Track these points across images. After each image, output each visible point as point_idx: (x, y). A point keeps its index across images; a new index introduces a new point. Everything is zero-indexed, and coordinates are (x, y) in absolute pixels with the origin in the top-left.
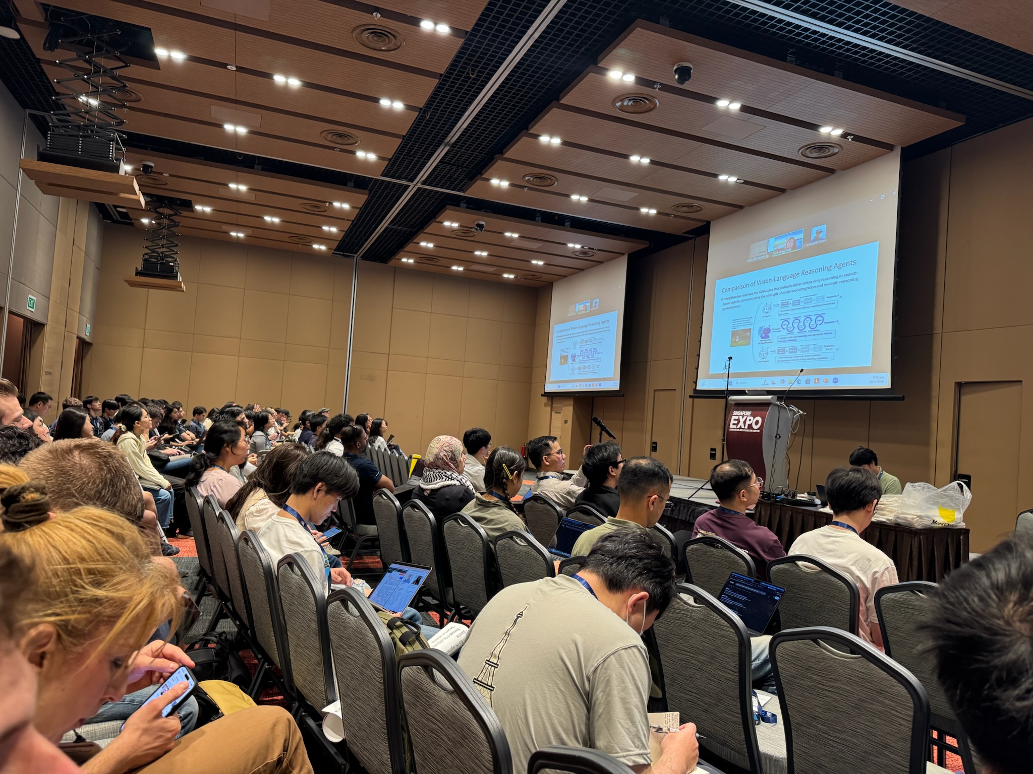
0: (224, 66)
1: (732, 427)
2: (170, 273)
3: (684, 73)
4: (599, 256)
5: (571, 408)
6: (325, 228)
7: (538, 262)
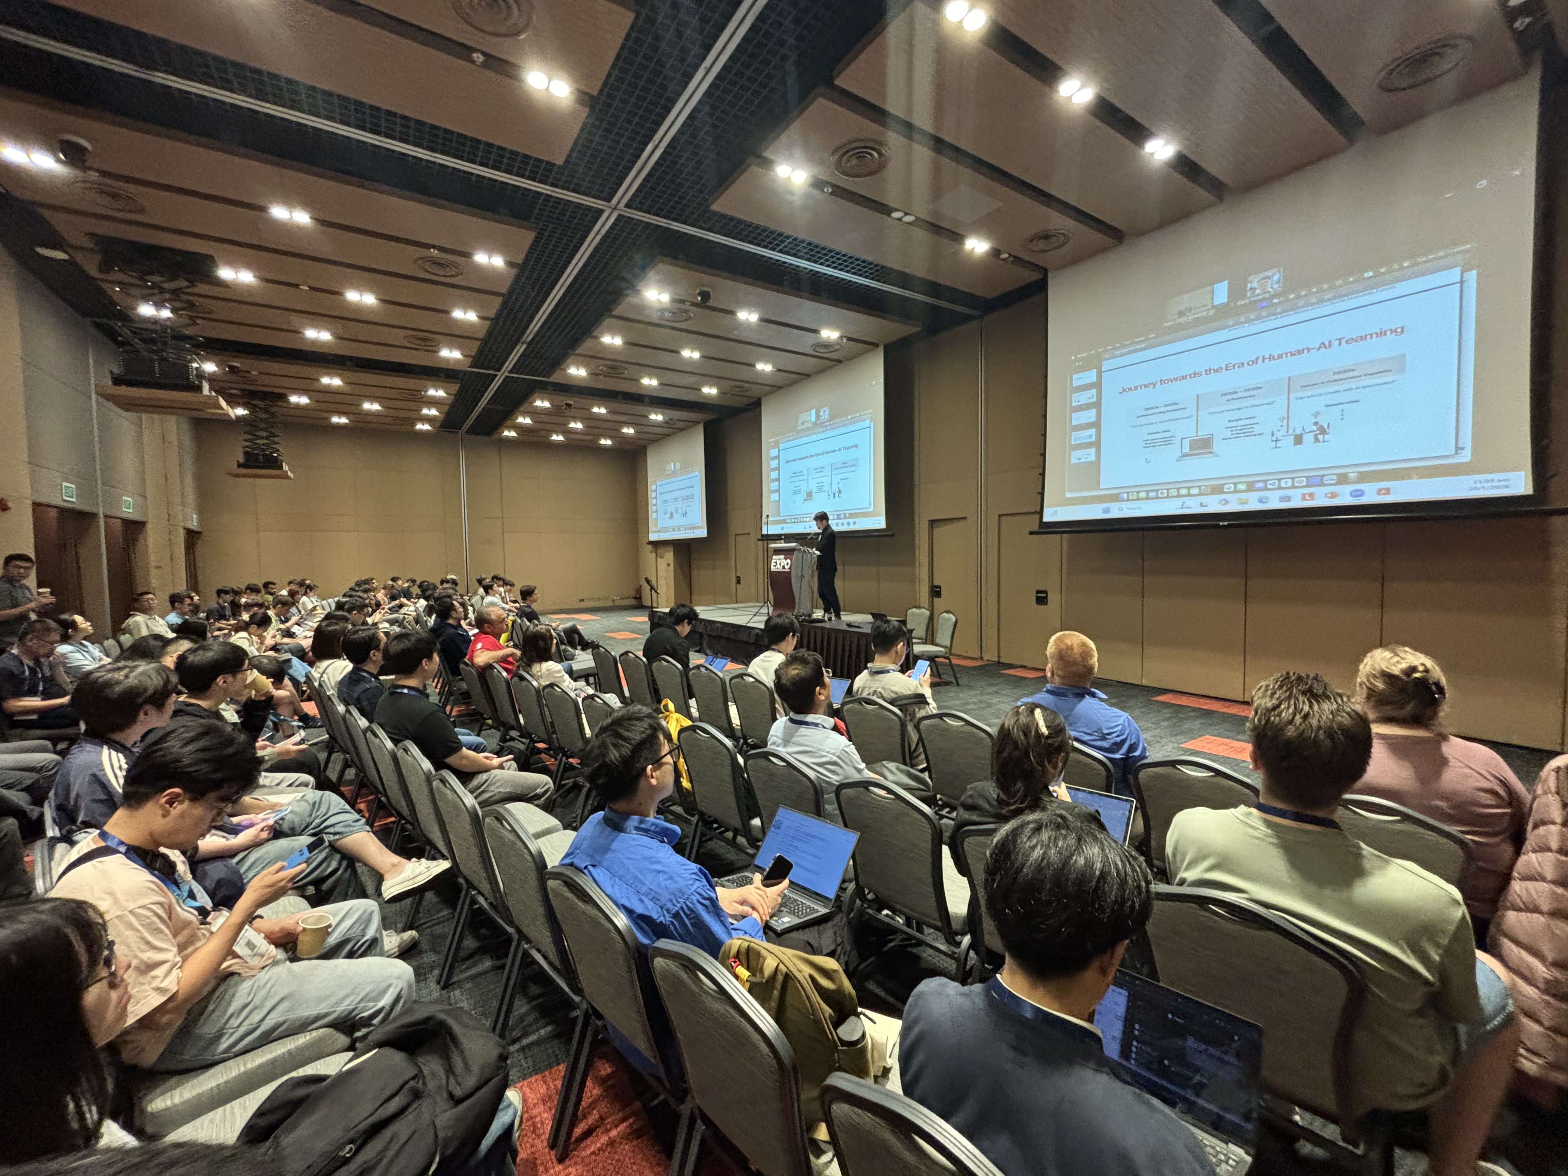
1: (773, 568)
2: (274, 464)
3: (705, 296)
4: (680, 425)
5: (672, 554)
6: (425, 411)
7: (629, 431)
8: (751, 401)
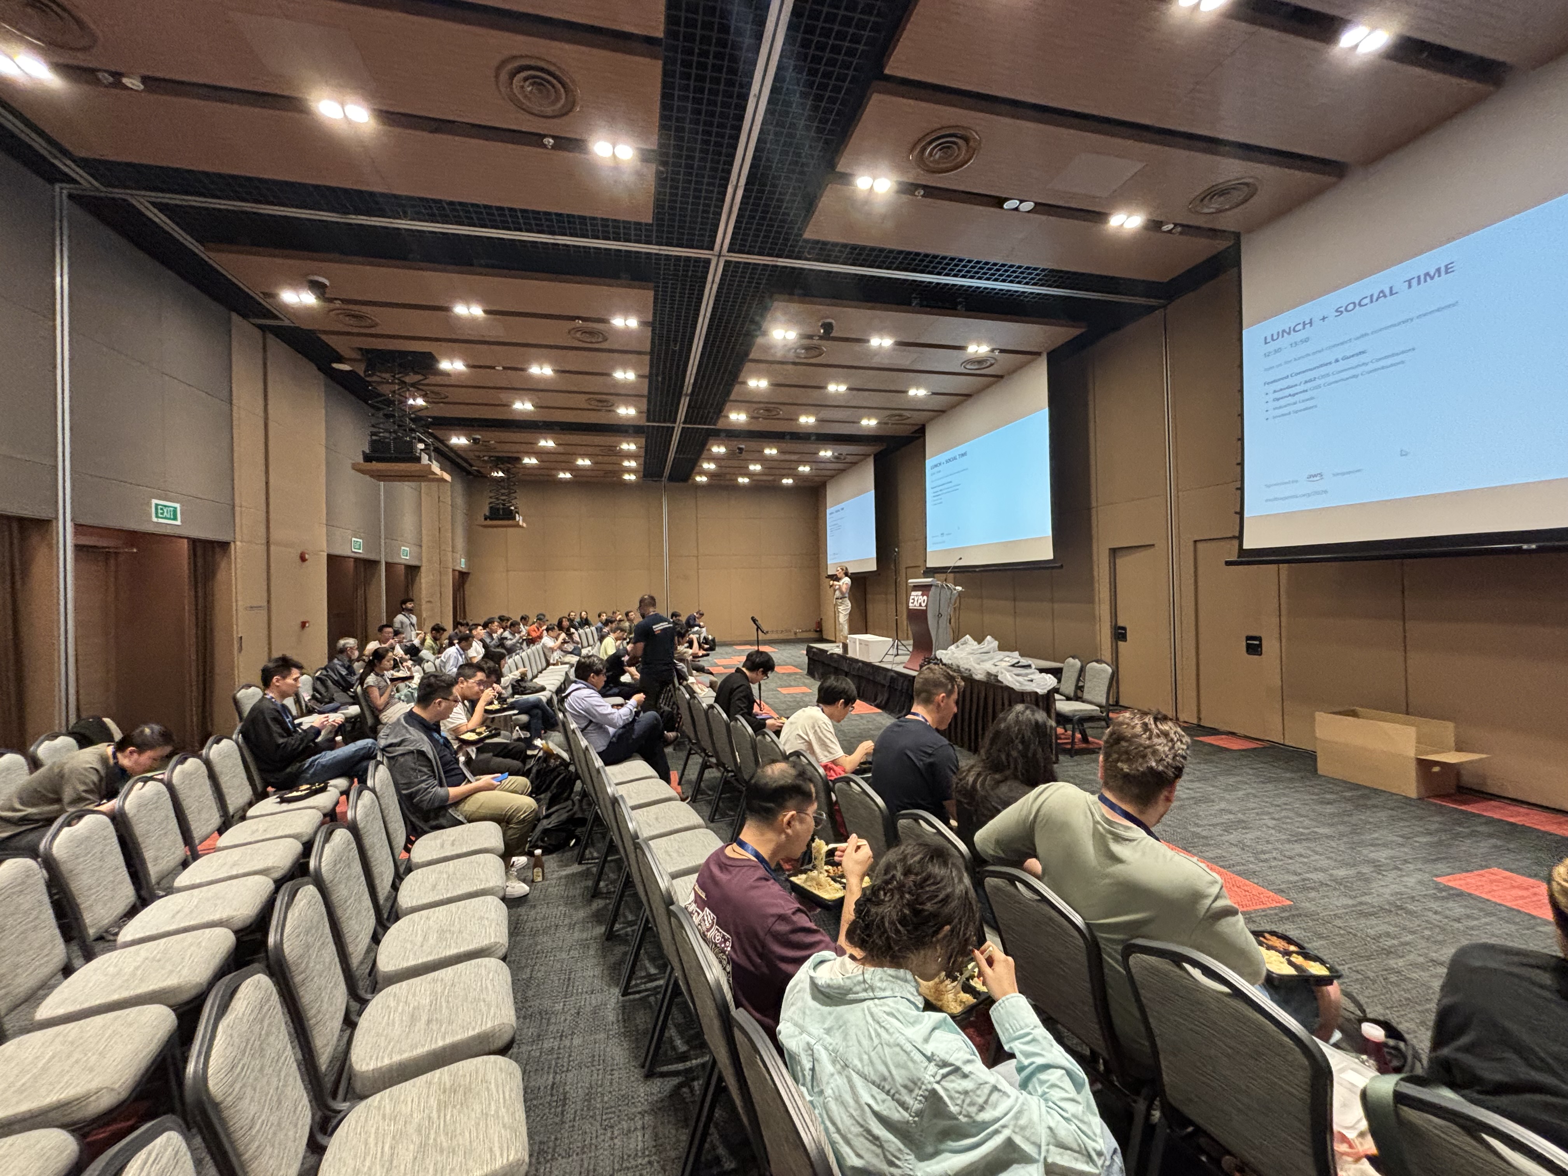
0: (494, 368)
1: (911, 606)
2: (509, 515)
3: (828, 327)
4: (849, 459)
6: (626, 463)
7: (805, 469)
8: (917, 428)
